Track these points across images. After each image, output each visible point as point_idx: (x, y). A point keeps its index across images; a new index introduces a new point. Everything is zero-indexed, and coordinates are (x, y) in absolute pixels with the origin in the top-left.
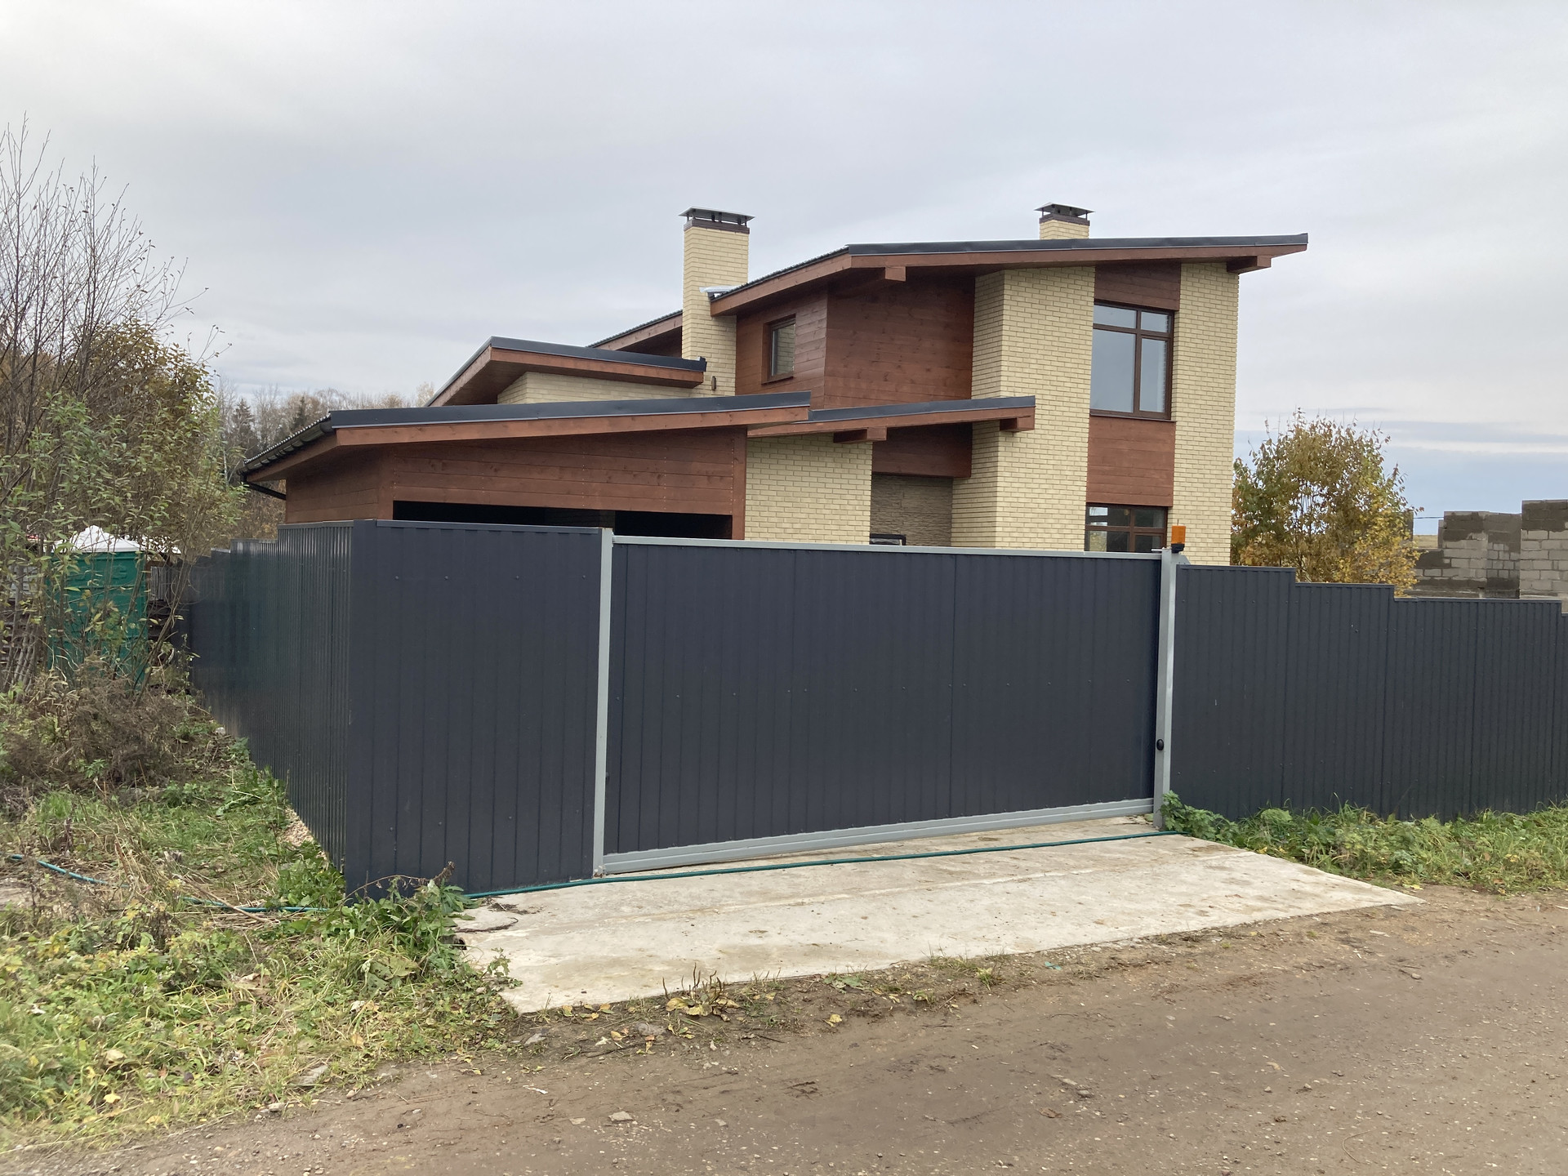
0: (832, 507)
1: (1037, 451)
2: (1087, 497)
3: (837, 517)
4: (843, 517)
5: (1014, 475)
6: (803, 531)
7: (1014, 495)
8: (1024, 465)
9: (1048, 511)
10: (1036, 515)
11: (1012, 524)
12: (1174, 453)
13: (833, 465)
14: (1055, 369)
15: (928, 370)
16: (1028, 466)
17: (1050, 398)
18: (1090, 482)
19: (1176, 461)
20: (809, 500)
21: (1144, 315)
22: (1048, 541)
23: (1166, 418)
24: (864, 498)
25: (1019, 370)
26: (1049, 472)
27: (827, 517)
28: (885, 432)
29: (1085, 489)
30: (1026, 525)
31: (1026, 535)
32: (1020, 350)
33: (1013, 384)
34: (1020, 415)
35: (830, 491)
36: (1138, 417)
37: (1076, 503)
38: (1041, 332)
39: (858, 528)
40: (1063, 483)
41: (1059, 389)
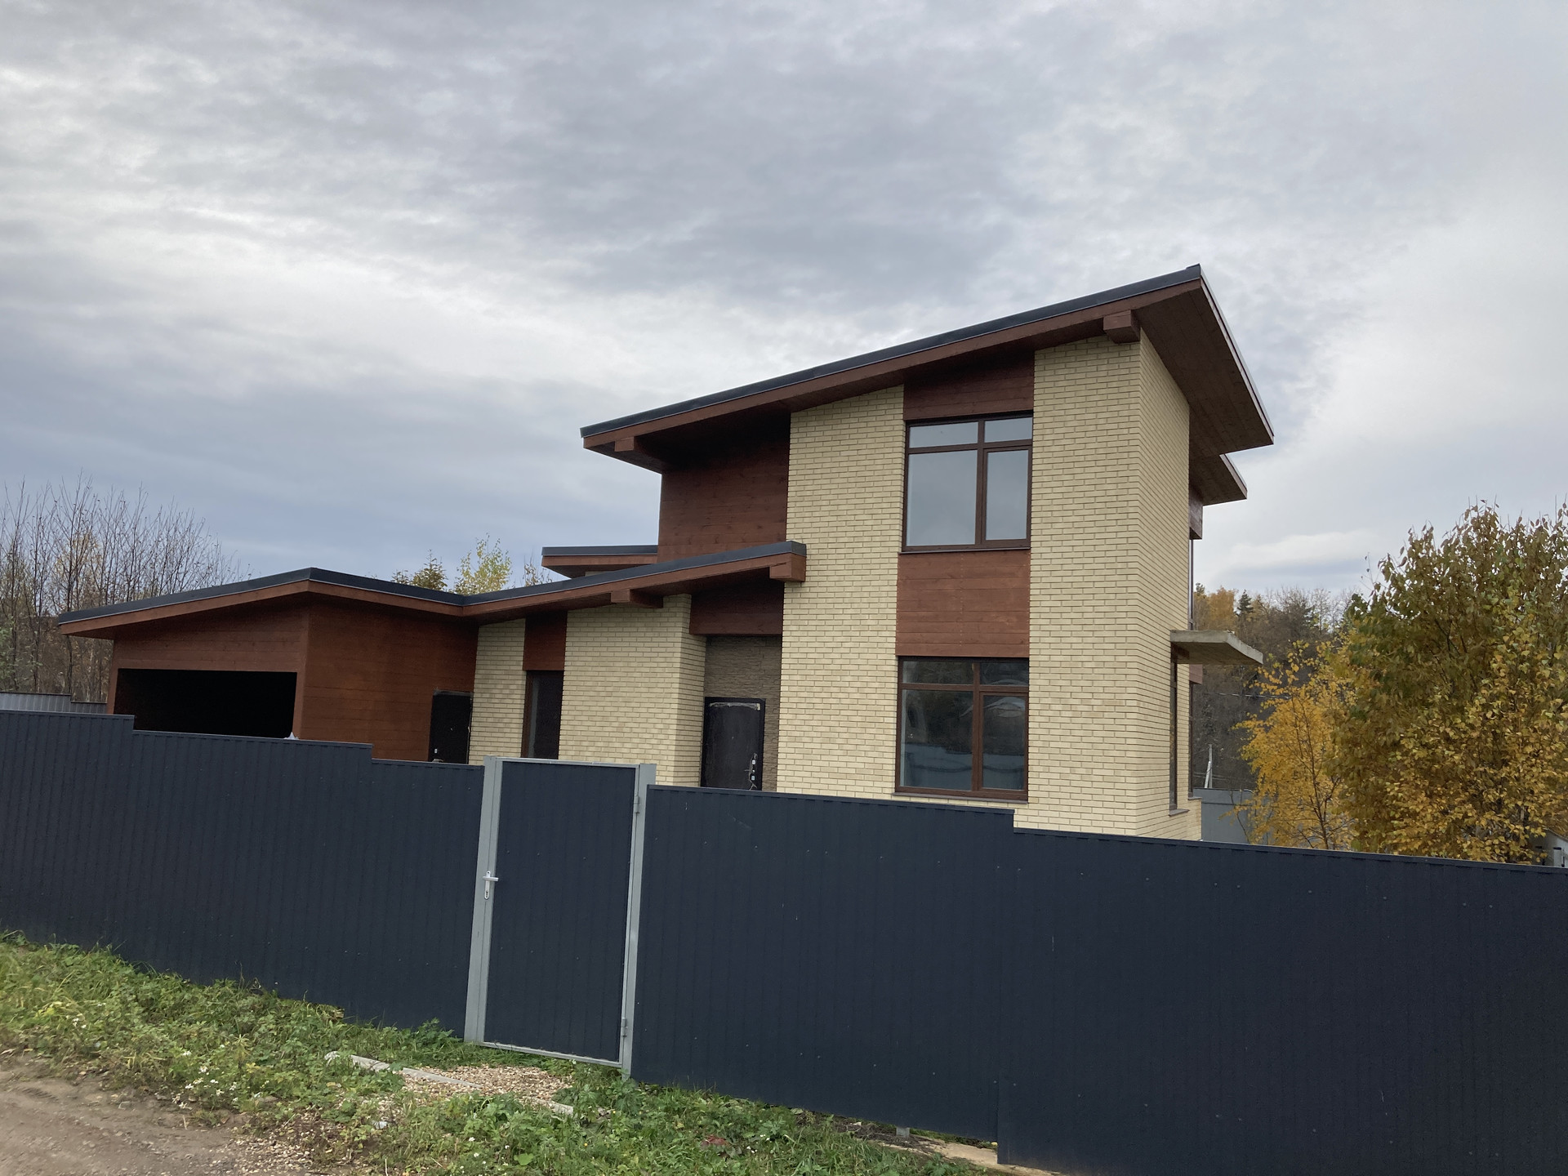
0: (643, 670)
1: (830, 601)
2: (897, 649)
3: (647, 680)
4: (653, 680)
5: (802, 628)
7: (802, 650)
8: (814, 617)
9: (844, 667)
10: (829, 673)
11: (800, 683)
12: (1028, 589)
14: (853, 507)
15: (760, 527)
16: (820, 617)
17: (846, 540)
18: (900, 630)
19: (1032, 598)
20: (621, 664)
21: (989, 425)
22: (844, 701)
24: (674, 660)
25: (807, 514)
26: (846, 623)
27: (637, 680)
28: (628, 593)
29: (894, 640)
30: (817, 684)
31: (816, 695)
32: (808, 493)
33: (801, 531)
34: (772, 563)
35: (640, 655)
36: (983, 547)
37: (880, 657)
38: (834, 470)
39: (666, 691)
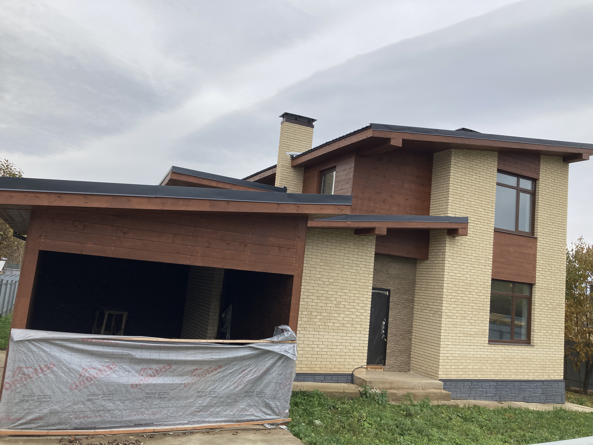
0: (352, 271)
1: (466, 248)
2: (492, 275)
3: (354, 277)
4: (358, 277)
5: (454, 260)
6: (334, 284)
7: (454, 272)
8: (459, 255)
9: (471, 282)
10: (465, 284)
11: (453, 288)
12: (536, 255)
13: (353, 247)
14: (477, 204)
15: (407, 200)
16: (462, 256)
17: (474, 219)
18: (494, 267)
19: (537, 259)
20: (339, 266)
21: (522, 180)
22: (471, 299)
23: (532, 235)
24: (370, 267)
25: (458, 203)
26: (473, 260)
27: (348, 276)
28: (385, 230)
29: (491, 271)
30: (460, 289)
31: (460, 295)
32: (459, 192)
33: (454, 210)
34: (460, 227)
35: (351, 262)
36: (517, 234)
37: (486, 278)
38: (470, 184)
39: (365, 284)
40: (479, 266)
41: (479, 215)
